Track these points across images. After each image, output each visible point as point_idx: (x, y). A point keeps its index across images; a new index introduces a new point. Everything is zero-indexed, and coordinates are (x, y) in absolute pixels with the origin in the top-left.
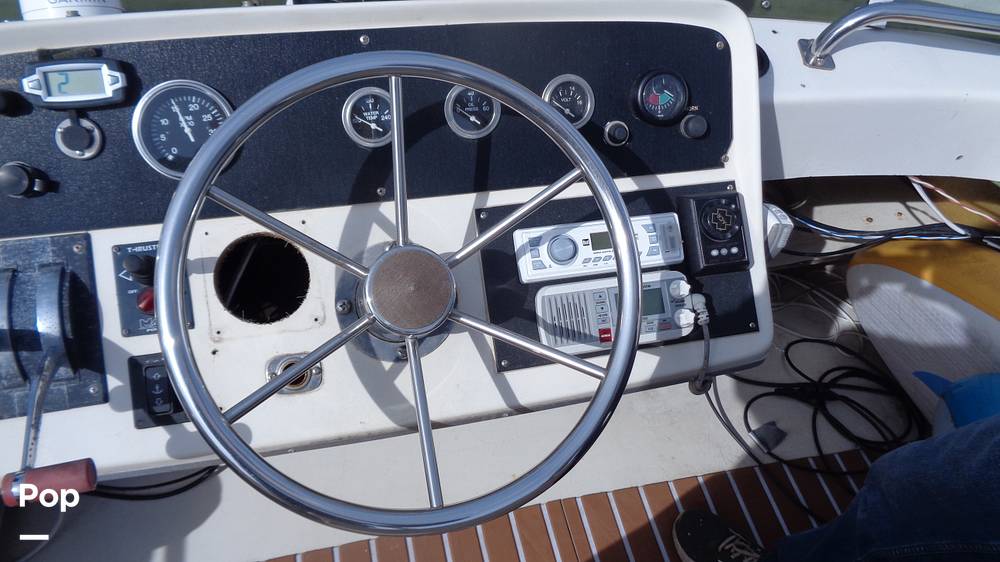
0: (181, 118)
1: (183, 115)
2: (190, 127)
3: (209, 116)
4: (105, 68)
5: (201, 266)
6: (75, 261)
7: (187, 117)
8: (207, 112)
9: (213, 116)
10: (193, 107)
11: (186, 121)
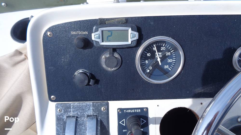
0: (157, 53)
1: (158, 52)
2: (160, 58)
3: (169, 53)
4: (130, 30)
5: (155, 121)
6: (102, 115)
7: (159, 53)
8: (169, 51)
9: (171, 53)
10: (162, 49)
11: (159, 54)
